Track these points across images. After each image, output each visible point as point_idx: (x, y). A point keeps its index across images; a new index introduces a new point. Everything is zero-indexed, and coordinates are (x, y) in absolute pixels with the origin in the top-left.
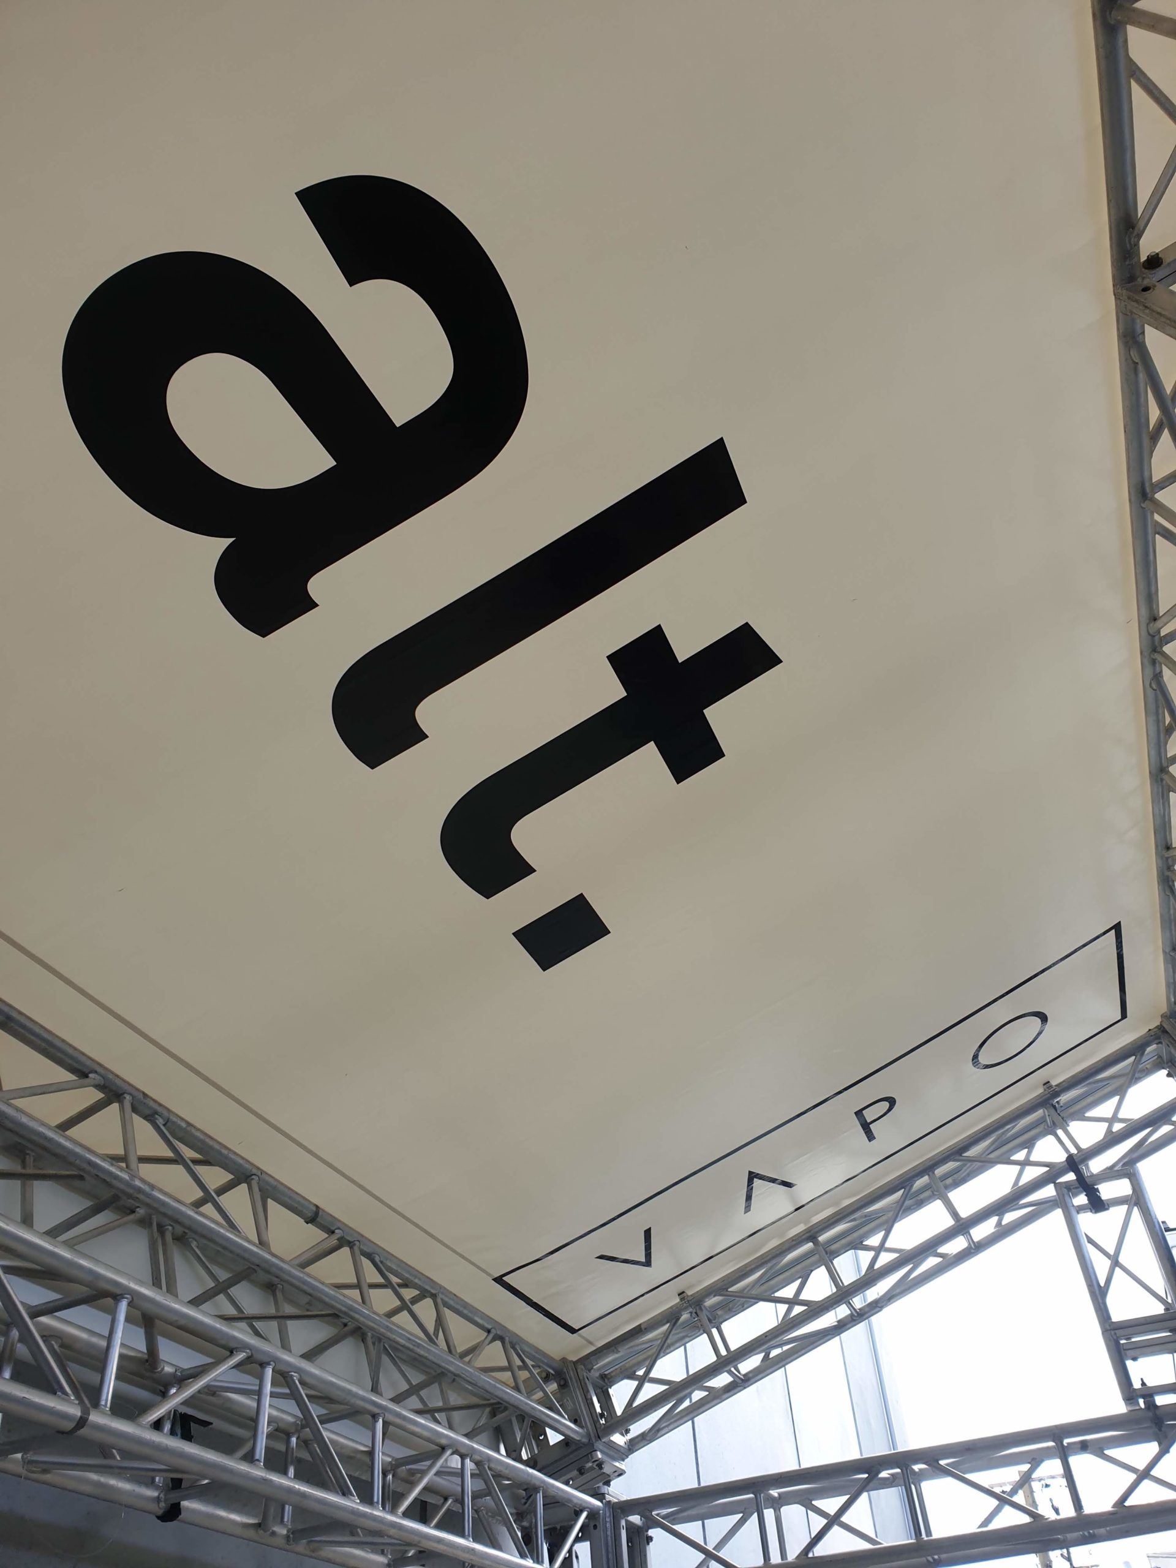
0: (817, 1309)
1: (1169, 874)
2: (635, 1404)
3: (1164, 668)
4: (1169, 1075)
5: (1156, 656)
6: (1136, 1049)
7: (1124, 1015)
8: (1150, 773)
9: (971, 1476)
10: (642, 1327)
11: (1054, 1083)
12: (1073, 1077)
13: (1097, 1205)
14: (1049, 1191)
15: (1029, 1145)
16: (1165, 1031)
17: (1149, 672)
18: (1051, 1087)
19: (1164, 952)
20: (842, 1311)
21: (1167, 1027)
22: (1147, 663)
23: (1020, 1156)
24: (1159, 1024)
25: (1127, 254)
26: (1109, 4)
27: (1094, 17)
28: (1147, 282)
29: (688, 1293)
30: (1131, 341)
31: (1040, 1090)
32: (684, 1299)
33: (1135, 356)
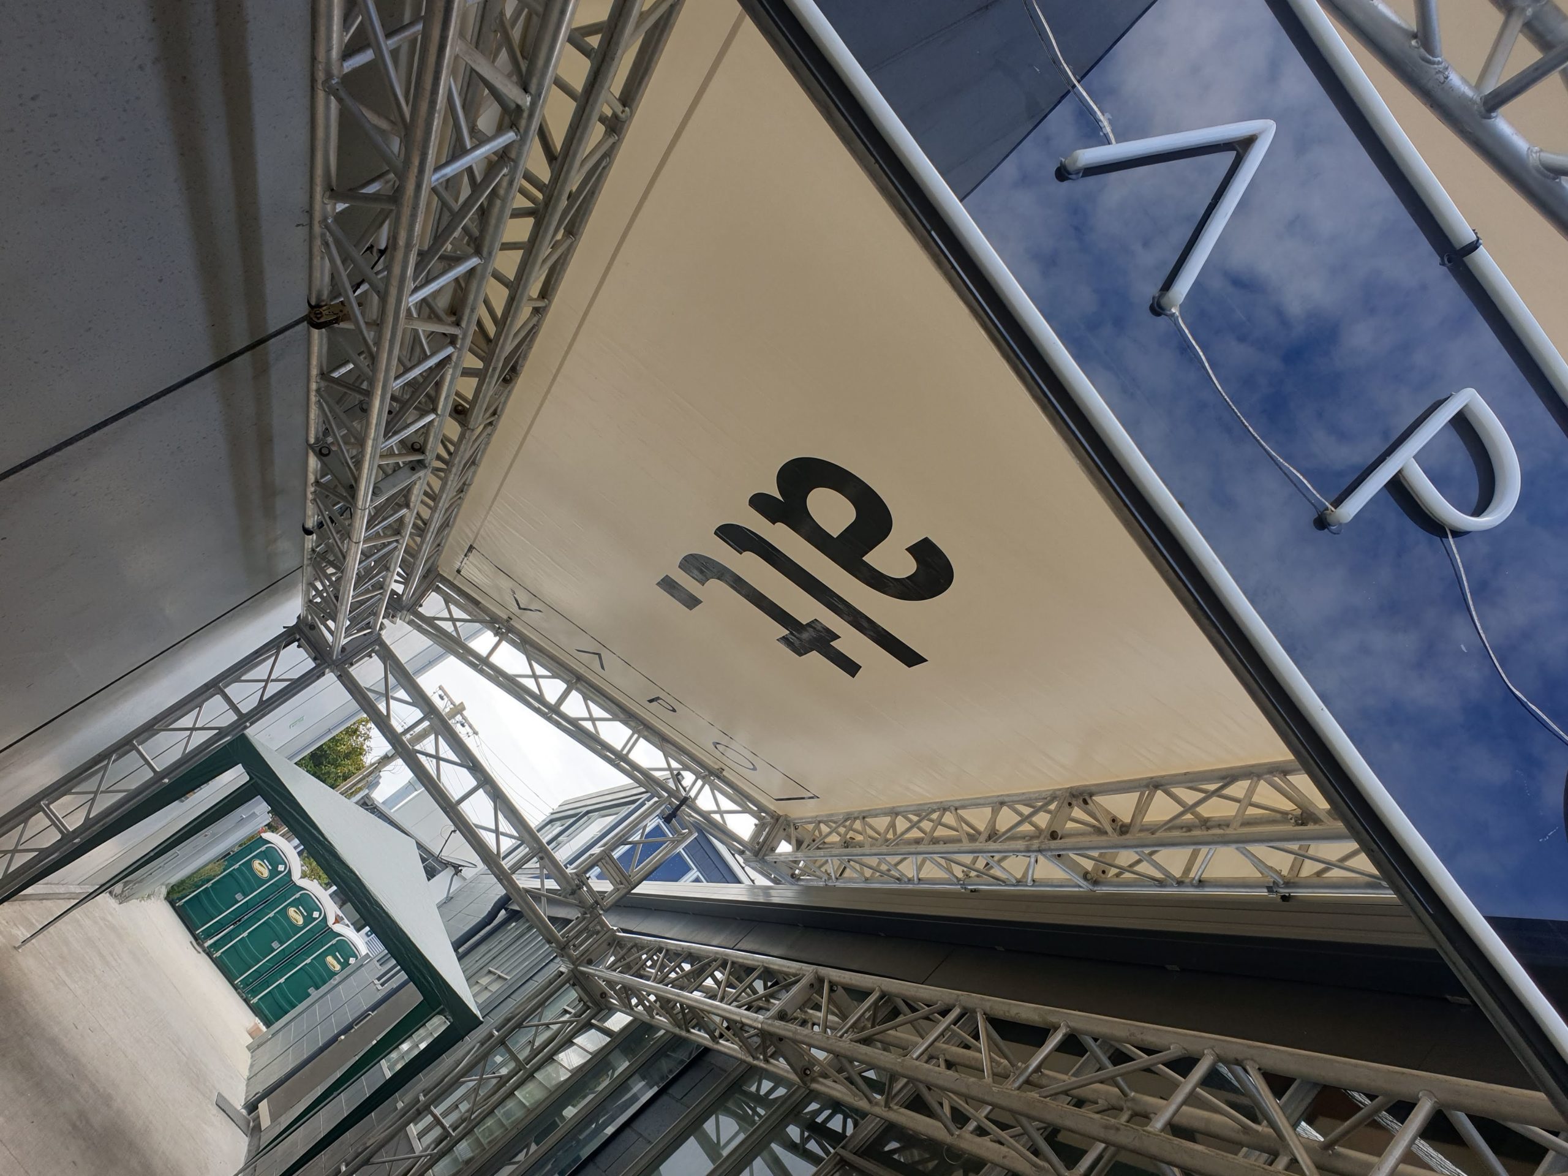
0: (541, 699)
1: (854, 818)
2: (436, 622)
3: (939, 811)
4: (756, 825)
5: (942, 809)
6: (762, 808)
7: (777, 800)
8: (895, 807)
10: (480, 605)
11: (724, 773)
12: (732, 782)
15: (683, 767)
16: (777, 820)
17: (935, 807)
18: (721, 772)
19: (817, 817)
21: (781, 820)
22: (939, 805)
23: (675, 765)
24: (780, 815)
25: (1081, 794)
26: (1156, 785)
27: (1152, 778)
28: (1074, 802)
29: (512, 622)
30: (1054, 798)
31: (717, 767)
32: (507, 621)
33: (1049, 798)
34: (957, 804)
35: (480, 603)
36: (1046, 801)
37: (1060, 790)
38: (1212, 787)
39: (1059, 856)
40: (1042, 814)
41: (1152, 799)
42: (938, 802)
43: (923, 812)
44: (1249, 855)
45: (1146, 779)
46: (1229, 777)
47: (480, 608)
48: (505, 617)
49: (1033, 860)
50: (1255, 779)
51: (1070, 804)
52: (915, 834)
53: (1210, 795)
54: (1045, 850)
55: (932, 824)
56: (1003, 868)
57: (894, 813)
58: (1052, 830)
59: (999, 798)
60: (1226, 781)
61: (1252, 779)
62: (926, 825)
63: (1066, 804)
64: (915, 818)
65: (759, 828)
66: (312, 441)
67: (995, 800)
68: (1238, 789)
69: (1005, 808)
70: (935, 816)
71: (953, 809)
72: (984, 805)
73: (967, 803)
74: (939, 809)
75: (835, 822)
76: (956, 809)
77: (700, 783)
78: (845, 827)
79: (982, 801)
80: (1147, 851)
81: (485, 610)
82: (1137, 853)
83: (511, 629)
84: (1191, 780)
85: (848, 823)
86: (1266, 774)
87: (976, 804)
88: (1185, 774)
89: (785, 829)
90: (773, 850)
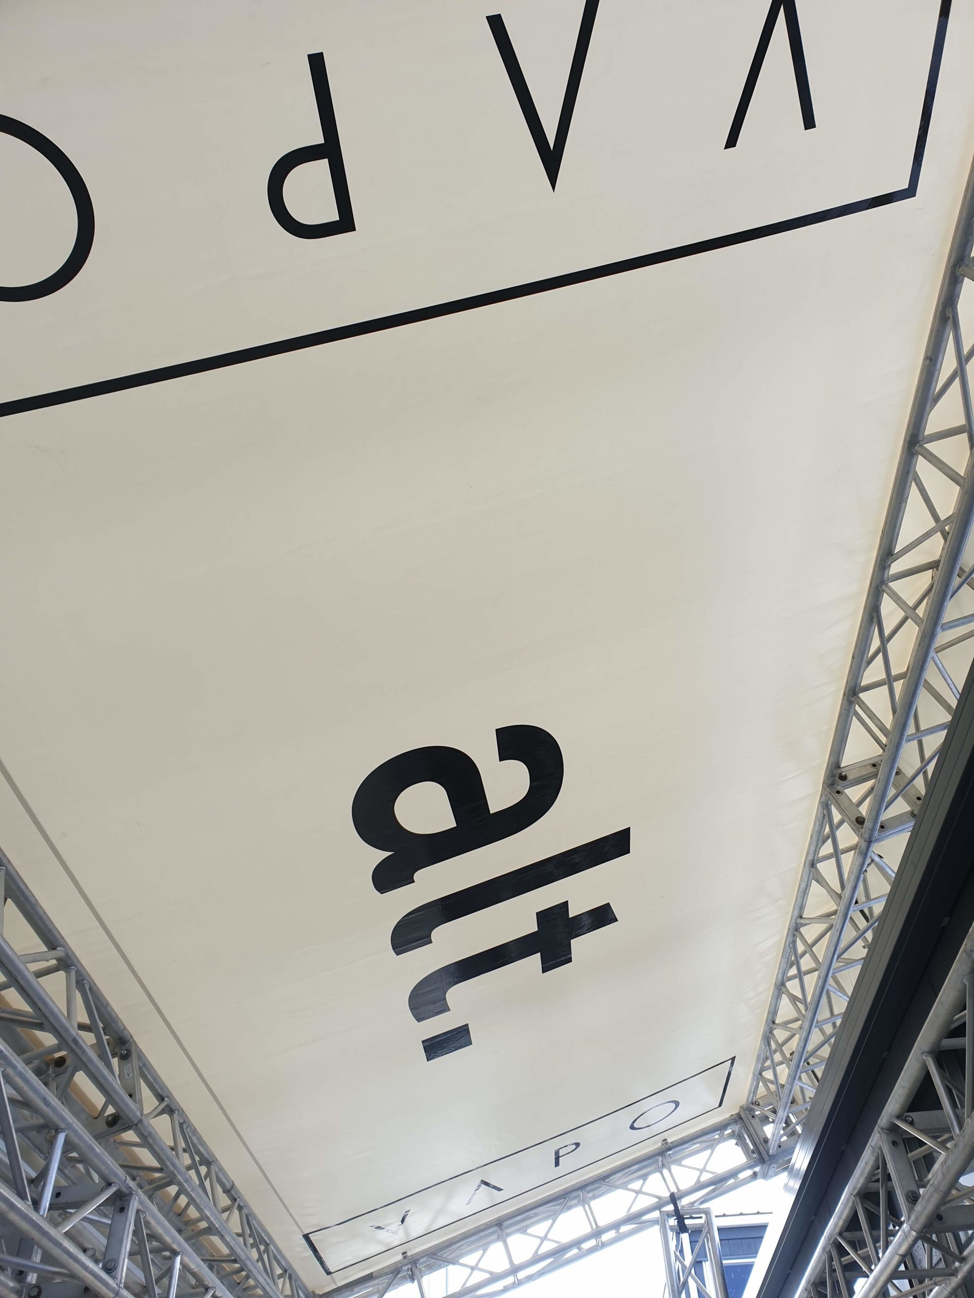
0: (495, 1278)
1: (770, 1035)
3: (798, 938)
5: (796, 933)
6: (720, 1127)
7: (720, 1105)
8: (775, 984)
11: (669, 1141)
12: (681, 1139)
13: (683, 1228)
15: (644, 1177)
16: (741, 1118)
17: (790, 939)
18: (667, 1143)
19: (754, 1073)
21: (742, 1115)
24: (738, 1112)
25: (833, 776)
26: (853, 693)
27: (844, 694)
28: (839, 788)
29: (409, 1254)
30: (825, 806)
31: (660, 1144)
32: (405, 1258)
33: (825, 812)
34: (796, 913)
35: (372, 1273)
36: (826, 817)
37: (821, 796)
38: (876, 643)
39: (882, 827)
40: (839, 833)
41: (864, 703)
42: (788, 934)
43: (791, 957)
44: (956, 623)
45: (843, 700)
46: (873, 615)
47: (377, 1277)
48: (400, 1257)
49: (877, 859)
50: (884, 587)
51: (838, 792)
52: (811, 981)
53: (883, 649)
54: (871, 836)
55: (807, 955)
56: (875, 899)
57: (781, 987)
58: (854, 820)
59: (807, 865)
60: (875, 620)
61: (884, 591)
62: (806, 963)
63: (836, 795)
64: (793, 971)
65: (741, 1142)
67: (807, 869)
68: (890, 612)
69: (819, 866)
70: (801, 948)
71: (799, 921)
72: (808, 886)
73: (799, 902)
74: (794, 935)
75: (767, 1058)
76: (801, 917)
77: (665, 1171)
78: (775, 1051)
79: (803, 886)
80: (911, 729)
82: (908, 741)
83: (415, 1260)
84: (861, 659)
85: (773, 1046)
86: (883, 574)
87: (804, 893)
88: (853, 657)
89: (753, 1117)
90: (766, 1141)
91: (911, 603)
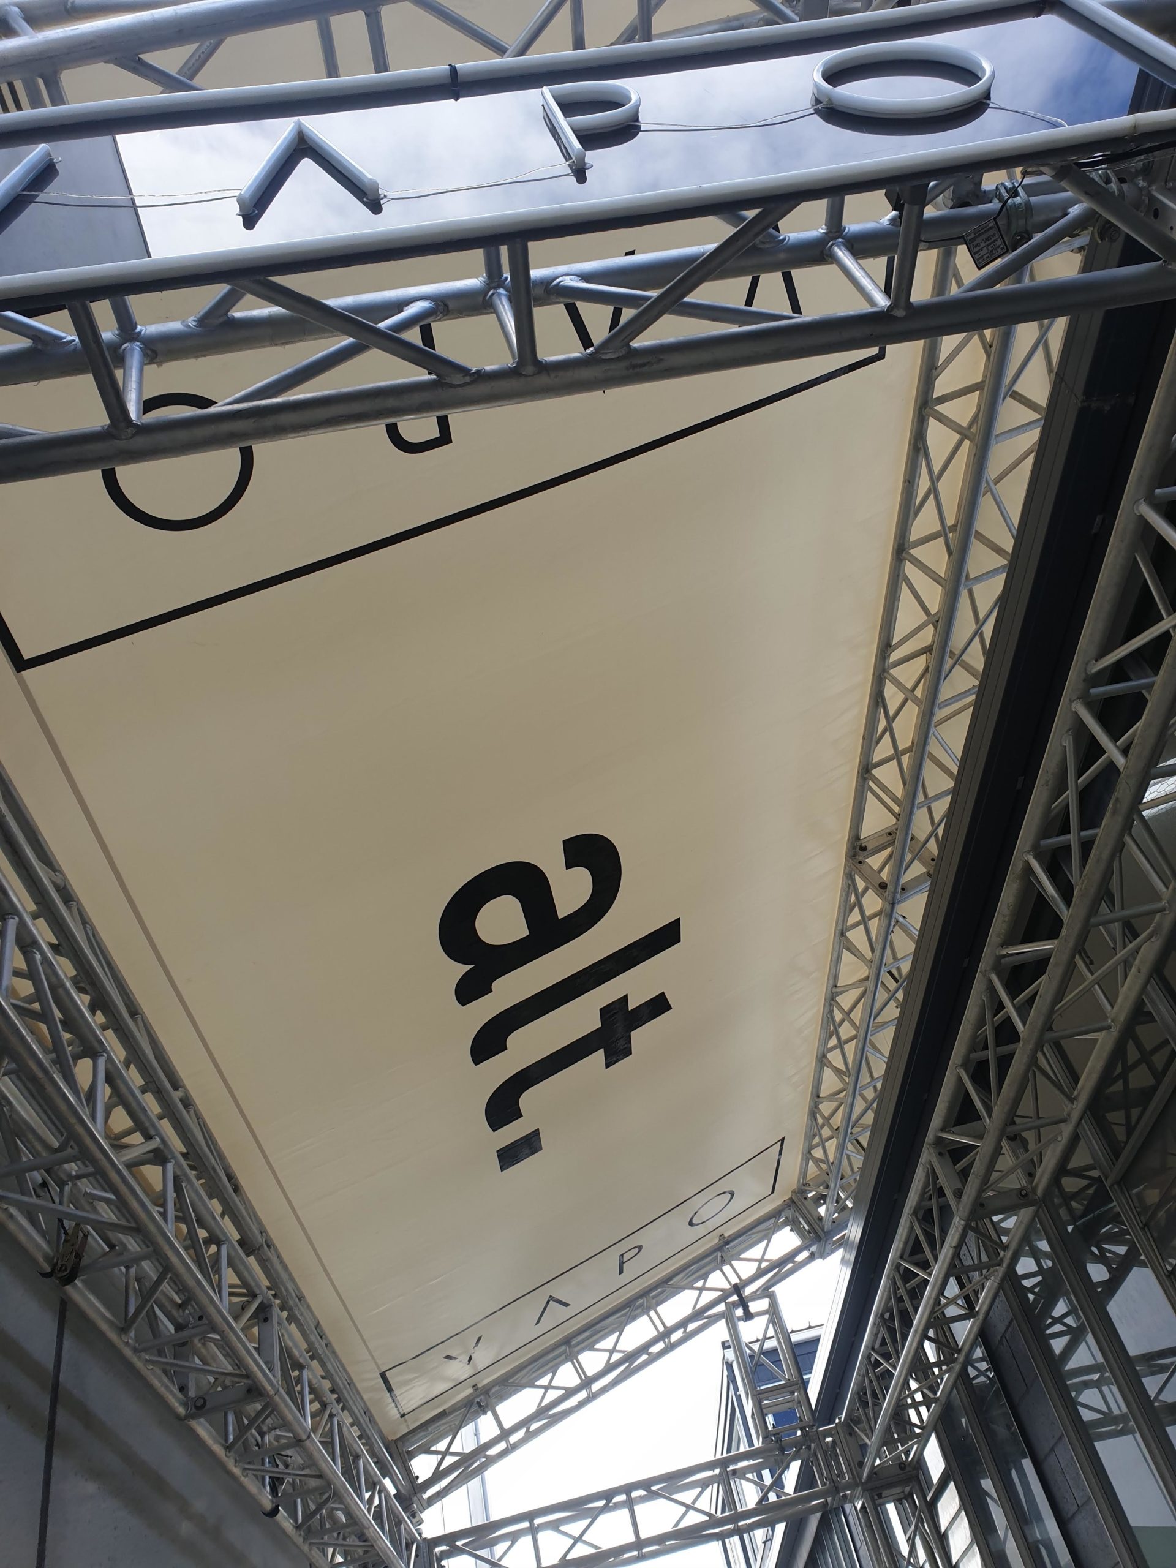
0: (570, 1392)
1: (816, 1110)
2: (441, 1468)
3: (835, 1008)
4: (791, 1230)
5: (833, 1003)
6: (775, 1214)
7: (773, 1192)
8: (817, 1056)
9: (675, 1497)
10: (447, 1411)
11: (726, 1235)
12: (738, 1231)
13: (748, 1316)
14: (721, 1307)
15: (705, 1277)
16: (793, 1202)
17: (827, 1009)
18: (724, 1238)
19: (803, 1153)
20: (583, 1395)
21: (795, 1199)
22: (827, 1004)
23: (699, 1284)
24: (790, 1197)
25: (854, 848)
26: (866, 770)
27: (858, 772)
28: (861, 858)
29: (479, 1386)
30: (849, 877)
31: (717, 1240)
32: (476, 1390)
33: (850, 882)
34: (831, 982)
35: (444, 1410)
36: (851, 887)
37: (845, 867)
38: (882, 723)
39: (903, 889)
40: (865, 901)
41: (877, 779)
42: (824, 1004)
43: (829, 1027)
44: (950, 701)
45: (858, 777)
46: (878, 699)
47: (450, 1413)
48: (470, 1391)
49: (901, 919)
50: (885, 674)
51: (860, 862)
52: (850, 1049)
53: (889, 728)
54: (894, 898)
55: (846, 1022)
56: (903, 958)
57: (822, 1060)
58: (877, 886)
59: (837, 935)
60: (880, 704)
61: (885, 678)
62: (846, 1031)
63: (859, 865)
64: (833, 1042)
65: (796, 1228)
66: (181, 1411)
67: (837, 938)
68: (893, 696)
69: (848, 934)
70: (838, 1016)
71: (834, 990)
72: (839, 956)
73: (833, 972)
74: (831, 1005)
75: (815, 1136)
76: (836, 986)
77: (727, 1269)
78: (823, 1126)
79: (835, 956)
80: (920, 798)
81: (454, 1409)
82: (919, 808)
83: (486, 1391)
84: (870, 739)
85: (820, 1121)
86: (884, 663)
87: (837, 961)
88: (864, 739)
89: (805, 1199)
90: (820, 1219)
91: (909, 686)
